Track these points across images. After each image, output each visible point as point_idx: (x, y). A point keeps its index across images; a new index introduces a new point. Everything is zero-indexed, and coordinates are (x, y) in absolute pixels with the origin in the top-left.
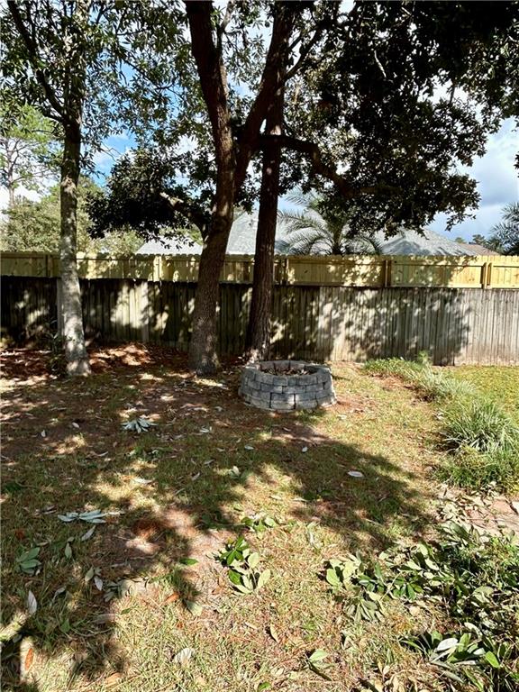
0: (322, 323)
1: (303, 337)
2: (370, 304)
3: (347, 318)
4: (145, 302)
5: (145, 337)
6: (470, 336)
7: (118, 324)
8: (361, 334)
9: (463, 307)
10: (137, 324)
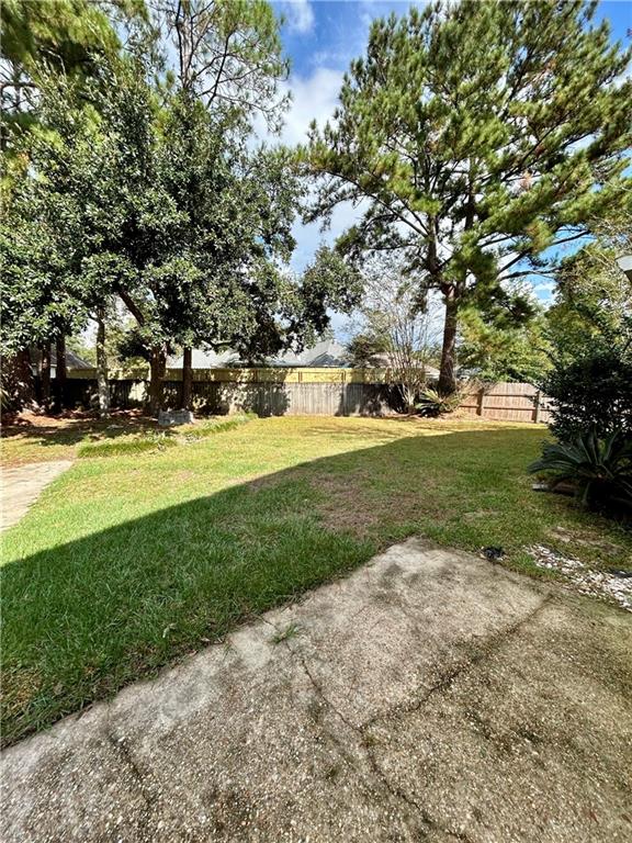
0: (224, 398)
1: (216, 404)
2: (245, 390)
3: (235, 396)
4: (144, 390)
5: (144, 405)
6: (290, 403)
7: (132, 399)
8: (241, 403)
9: (287, 391)
10: (140, 399)
